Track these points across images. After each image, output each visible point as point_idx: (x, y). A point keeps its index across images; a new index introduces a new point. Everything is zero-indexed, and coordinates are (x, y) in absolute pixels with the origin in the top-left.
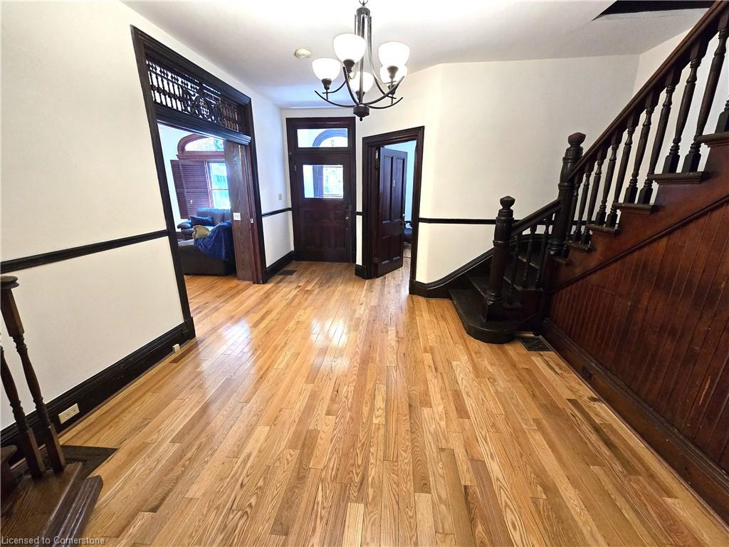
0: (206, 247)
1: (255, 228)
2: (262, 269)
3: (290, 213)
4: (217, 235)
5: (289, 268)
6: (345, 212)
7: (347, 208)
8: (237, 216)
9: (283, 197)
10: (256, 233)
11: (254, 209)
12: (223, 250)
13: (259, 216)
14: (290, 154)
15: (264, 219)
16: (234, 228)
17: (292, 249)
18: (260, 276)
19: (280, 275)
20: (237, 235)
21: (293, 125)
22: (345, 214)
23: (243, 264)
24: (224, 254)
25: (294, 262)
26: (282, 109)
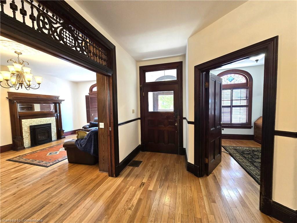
0: (81, 145)
1: (113, 134)
2: (116, 165)
3: (139, 121)
4: (90, 138)
5: (137, 159)
6: (175, 120)
7: (177, 118)
8: (102, 125)
9: (135, 111)
10: (113, 138)
11: (112, 121)
12: (92, 148)
13: (116, 125)
14: (141, 86)
15: (120, 127)
16: (100, 133)
17: (140, 143)
18: (114, 171)
19: (130, 166)
20: (101, 138)
21: (143, 70)
22: (175, 121)
23: (103, 160)
24: (92, 151)
25: (141, 152)
26: (137, 61)
